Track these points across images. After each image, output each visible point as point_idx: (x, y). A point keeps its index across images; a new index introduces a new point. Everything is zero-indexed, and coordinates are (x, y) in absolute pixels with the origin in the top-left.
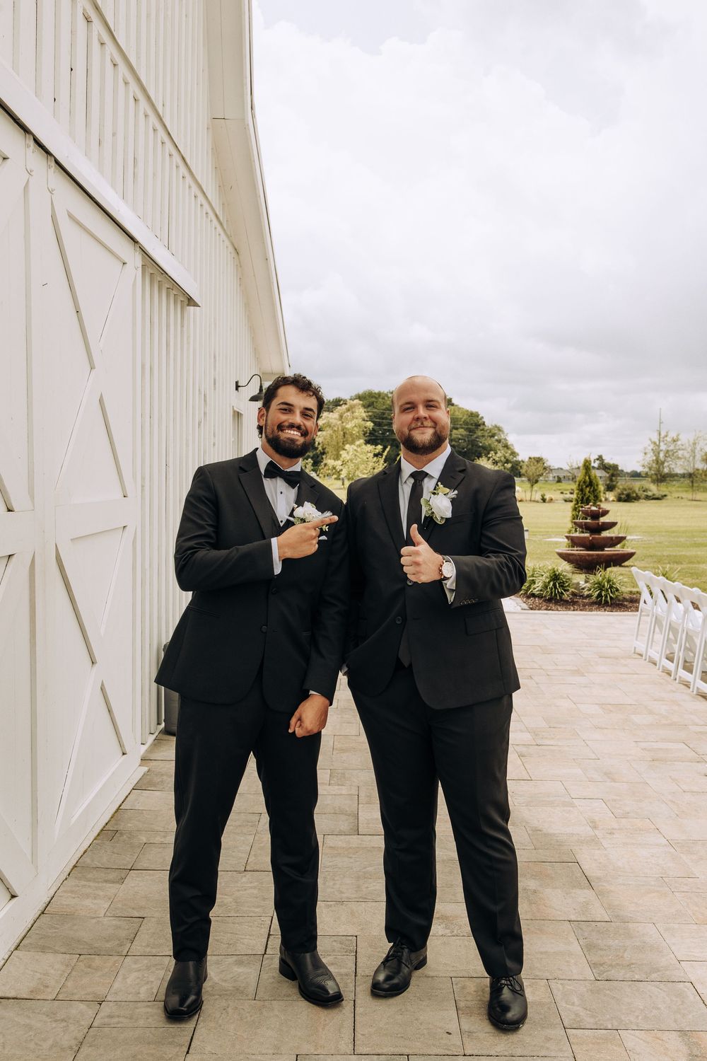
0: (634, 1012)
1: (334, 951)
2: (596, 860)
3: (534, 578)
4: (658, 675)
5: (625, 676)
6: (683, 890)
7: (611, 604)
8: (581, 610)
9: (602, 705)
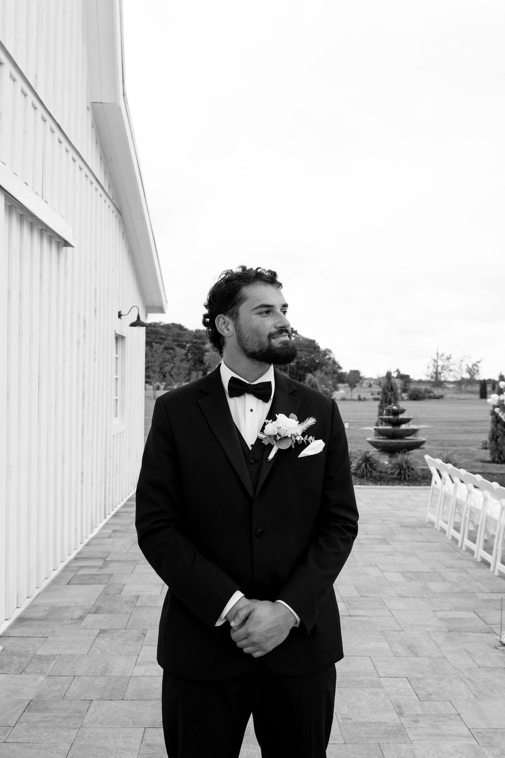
4: (448, 543)
5: (421, 544)
7: (409, 480)
8: (386, 485)
9: (404, 573)
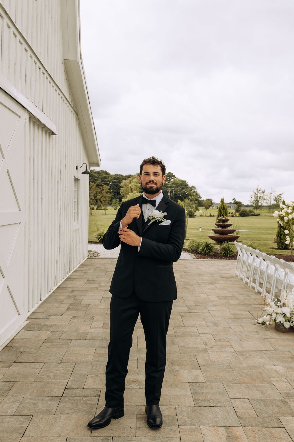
0: (208, 419)
1: (90, 395)
2: (204, 358)
3: (199, 246)
4: (244, 285)
5: (230, 285)
6: (237, 370)
7: (229, 256)
8: (217, 259)
9: (218, 297)
